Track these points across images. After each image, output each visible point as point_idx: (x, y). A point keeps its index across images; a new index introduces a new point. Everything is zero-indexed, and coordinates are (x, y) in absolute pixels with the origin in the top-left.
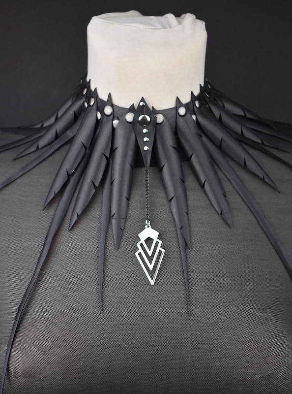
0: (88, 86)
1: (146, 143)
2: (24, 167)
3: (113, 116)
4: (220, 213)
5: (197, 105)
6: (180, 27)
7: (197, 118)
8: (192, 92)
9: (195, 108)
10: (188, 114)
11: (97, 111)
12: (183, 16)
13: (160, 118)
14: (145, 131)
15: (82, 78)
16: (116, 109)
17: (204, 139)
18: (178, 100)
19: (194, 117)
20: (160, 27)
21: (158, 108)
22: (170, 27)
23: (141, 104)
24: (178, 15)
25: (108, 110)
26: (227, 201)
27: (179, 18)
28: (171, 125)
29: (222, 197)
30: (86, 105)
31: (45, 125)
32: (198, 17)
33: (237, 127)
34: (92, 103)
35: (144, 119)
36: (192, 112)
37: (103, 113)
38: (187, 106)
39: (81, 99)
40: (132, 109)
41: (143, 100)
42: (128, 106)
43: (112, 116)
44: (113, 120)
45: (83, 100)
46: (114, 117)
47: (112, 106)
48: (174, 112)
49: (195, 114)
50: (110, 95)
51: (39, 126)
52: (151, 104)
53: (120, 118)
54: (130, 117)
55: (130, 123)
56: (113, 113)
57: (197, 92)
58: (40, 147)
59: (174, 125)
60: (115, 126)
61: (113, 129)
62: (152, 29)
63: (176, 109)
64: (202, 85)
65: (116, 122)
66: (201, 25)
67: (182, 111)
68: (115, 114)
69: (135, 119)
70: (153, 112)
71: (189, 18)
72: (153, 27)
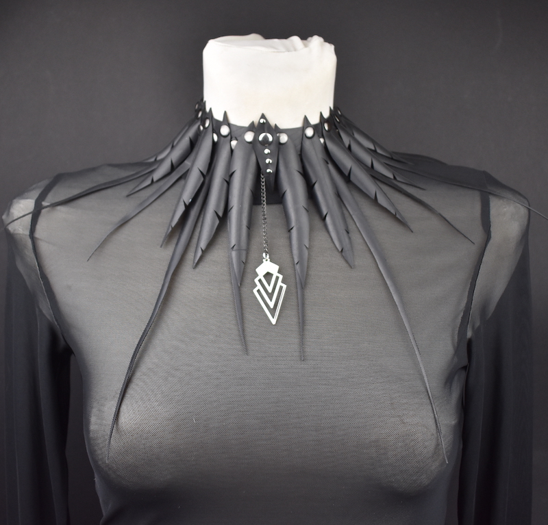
0: (203, 108)
1: (268, 166)
2: (141, 204)
3: (231, 136)
4: (340, 250)
5: (326, 128)
6: (306, 50)
7: (325, 142)
8: (321, 114)
9: (324, 131)
10: (316, 136)
11: (213, 132)
12: (309, 39)
13: (284, 138)
14: (267, 151)
15: (198, 103)
16: (233, 129)
17: (330, 166)
18: (306, 120)
19: (322, 140)
20: (284, 50)
21: (282, 126)
22: (295, 50)
23: (262, 121)
24: (304, 37)
25: (225, 130)
26: (350, 238)
27: (305, 41)
28: (295, 146)
29: (345, 233)
30: (202, 128)
31: (159, 158)
32: (327, 40)
33: (367, 159)
34: (207, 125)
35: (266, 138)
36: (320, 135)
37: (219, 135)
38: (315, 127)
39: (197, 122)
40: (252, 127)
41: (263, 116)
42: (247, 124)
43: (229, 137)
44: (231, 141)
45: (199, 123)
46: (231, 138)
47: (229, 125)
48: (300, 133)
49: (323, 137)
50: (225, 114)
51: (153, 160)
52: (273, 122)
53: (238, 138)
54: (249, 137)
55: (250, 143)
56: (230, 133)
57: (326, 115)
58: (155, 180)
59: (299, 147)
60: (233, 147)
61: (232, 151)
62: (274, 52)
63: (303, 129)
64: (332, 108)
65: (234, 143)
66: (330, 49)
67: (310, 132)
68: (233, 134)
69: (256, 138)
70: (276, 130)
71: (316, 41)
72: (276, 50)
